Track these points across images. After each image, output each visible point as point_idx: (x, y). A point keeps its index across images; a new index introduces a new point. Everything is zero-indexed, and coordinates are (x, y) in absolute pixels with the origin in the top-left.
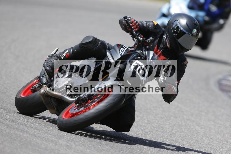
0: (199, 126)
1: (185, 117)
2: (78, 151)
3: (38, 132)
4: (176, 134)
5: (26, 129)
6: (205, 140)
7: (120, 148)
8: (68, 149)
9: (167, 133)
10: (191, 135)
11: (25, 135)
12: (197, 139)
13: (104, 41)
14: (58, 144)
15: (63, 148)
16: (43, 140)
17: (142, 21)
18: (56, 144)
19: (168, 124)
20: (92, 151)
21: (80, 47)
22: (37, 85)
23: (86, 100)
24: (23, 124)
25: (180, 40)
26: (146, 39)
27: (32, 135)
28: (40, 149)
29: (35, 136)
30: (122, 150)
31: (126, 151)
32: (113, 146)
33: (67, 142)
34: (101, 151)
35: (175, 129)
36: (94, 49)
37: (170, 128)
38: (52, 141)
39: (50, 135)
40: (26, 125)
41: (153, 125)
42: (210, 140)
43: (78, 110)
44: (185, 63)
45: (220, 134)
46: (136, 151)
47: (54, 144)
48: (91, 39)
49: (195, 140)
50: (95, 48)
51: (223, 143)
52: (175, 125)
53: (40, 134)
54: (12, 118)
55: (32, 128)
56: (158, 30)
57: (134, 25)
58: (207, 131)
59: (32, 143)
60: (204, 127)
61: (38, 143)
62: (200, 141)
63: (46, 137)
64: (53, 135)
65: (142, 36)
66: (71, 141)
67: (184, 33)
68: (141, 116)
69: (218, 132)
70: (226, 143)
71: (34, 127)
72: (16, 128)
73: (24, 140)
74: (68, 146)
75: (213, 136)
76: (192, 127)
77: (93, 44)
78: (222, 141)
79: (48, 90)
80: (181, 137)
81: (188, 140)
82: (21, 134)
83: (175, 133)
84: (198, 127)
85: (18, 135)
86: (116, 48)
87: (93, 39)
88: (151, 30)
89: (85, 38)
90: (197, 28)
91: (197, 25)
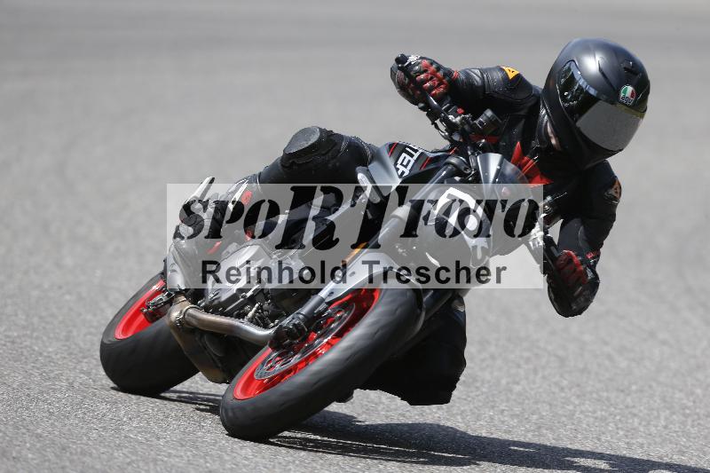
13: (358, 139)
17: (470, 70)
21: (283, 166)
22: (163, 297)
23: (301, 334)
26: (475, 118)
36: (330, 166)
43: (284, 364)
44: (612, 192)
48: (314, 139)
50: (332, 162)
56: (522, 95)
57: (432, 78)
65: (460, 110)
77: (323, 152)
79: (191, 311)
86: (386, 155)
87: (321, 135)
88: (496, 96)
89: (295, 138)
90: (635, 81)
91: (636, 74)
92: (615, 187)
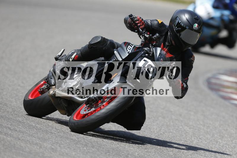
0: (188, 126)
1: (173, 117)
2: (63, 153)
3: (22, 135)
4: (164, 135)
5: (10, 132)
6: (194, 141)
7: (106, 150)
8: (53, 151)
9: (155, 134)
10: (179, 136)
11: (9, 139)
12: (186, 139)
13: (112, 40)
14: (42, 147)
15: (48, 151)
16: (27, 143)
17: (147, 20)
18: (41, 147)
20: (78, 153)
21: (89, 48)
24: (6, 127)
26: (152, 36)
27: (16, 138)
28: (24, 153)
29: (19, 139)
30: (108, 152)
31: (113, 153)
32: (99, 148)
33: (52, 145)
34: (87, 153)
35: (163, 130)
37: (158, 128)
38: (36, 144)
39: (34, 138)
40: (10, 129)
42: (199, 140)
43: (89, 110)
44: (192, 59)
45: (209, 134)
46: (123, 152)
47: (38, 147)
48: (99, 40)
49: (184, 141)
50: (104, 47)
51: (212, 143)
52: (163, 125)
53: (25, 137)
55: (16, 131)
57: (140, 23)
58: (196, 131)
59: (16, 146)
60: (192, 127)
61: (22, 147)
62: (189, 141)
63: (30, 139)
64: (38, 138)
65: (148, 33)
66: (56, 143)
69: (207, 132)
70: (216, 143)
71: (18, 130)
73: (8, 143)
74: (52, 149)
75: (202, 136)
76: (181, 127)
78: (211, 141)
79: (57, 91)
80: (170, 138)
81: (176, 141)
82: (5, 137)
83: (163, 133)
84: (186, 127)
85: (2, 139)
86: (124, 46)
87: (101, 39)
88: (155, 29)
89: (93, 39)
90: (198, 22)
91: (198, 20)
92: (193, 57)
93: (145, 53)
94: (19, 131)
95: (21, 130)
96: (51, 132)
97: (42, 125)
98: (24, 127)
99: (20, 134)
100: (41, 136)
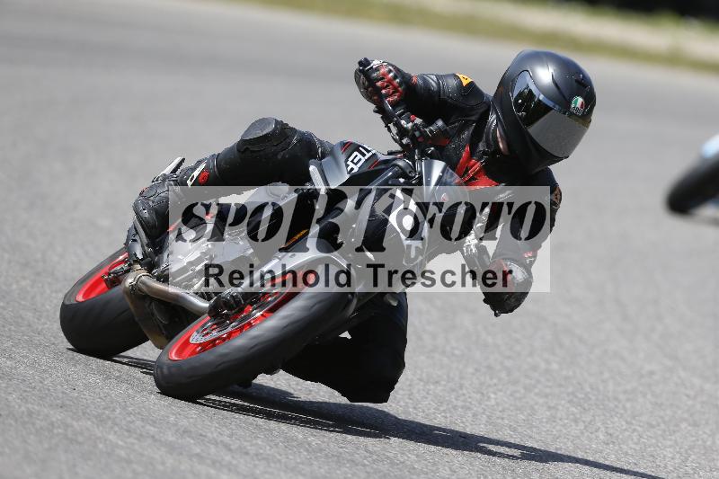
3: (264, 467)
5: (228, 458)
13: (310, 134)
17: (427, 76)
19: (670, 446)
21: (238, 150)
22: (124, 266)
23: (237, 306)
24: (217, 443)
25: (533, 130)
26: (426, 126)
35: (692, 461)
36: (279, 157)
40: (227, 447)
41: (624, 447)
48: (269, 129)
50: (282, 153)
52: (691, 448)
54: (184, 423)
55: (247, 453)
56: (473, 102)
57: (387, 86)
65: (413, 117)
67: (547, 109)
68: (588, 418)
71: (252, 450)
72: (197, 455)
77: (276, 144)
79: (143, 278)
82: (213, 471)
86: (339, 152)
87: (276, 126)
88: (450, 100)
89: (253, 126)
90: (585, 94)
91: (585, 86)
92: (556, 192)
93: (396, 176)
94: (257, 455)
95: (261, 451)
96: (353, 461)
97: (325, 439)
98: (272, 444)
99: (257, 462)
100: (322, 470)
